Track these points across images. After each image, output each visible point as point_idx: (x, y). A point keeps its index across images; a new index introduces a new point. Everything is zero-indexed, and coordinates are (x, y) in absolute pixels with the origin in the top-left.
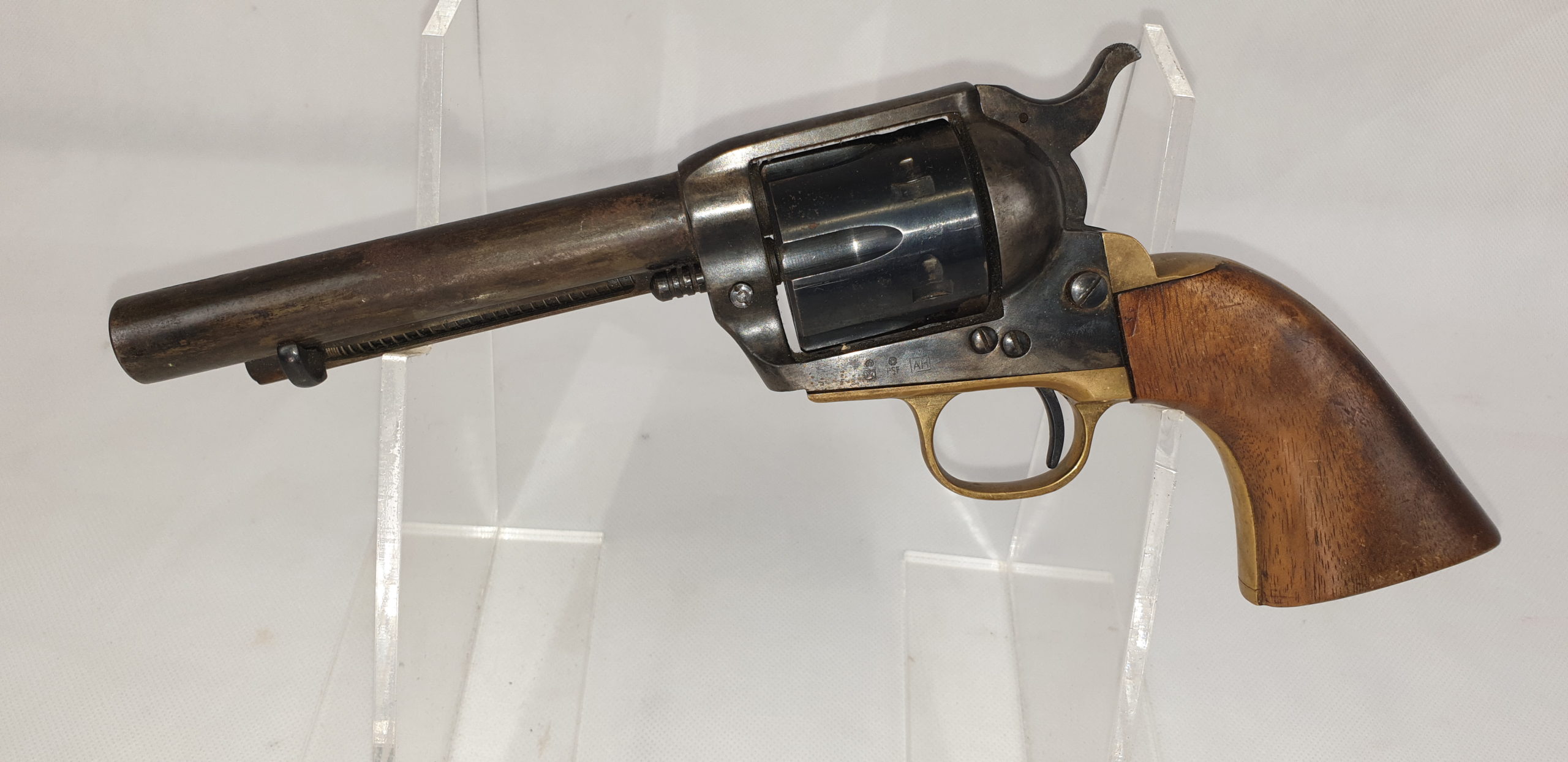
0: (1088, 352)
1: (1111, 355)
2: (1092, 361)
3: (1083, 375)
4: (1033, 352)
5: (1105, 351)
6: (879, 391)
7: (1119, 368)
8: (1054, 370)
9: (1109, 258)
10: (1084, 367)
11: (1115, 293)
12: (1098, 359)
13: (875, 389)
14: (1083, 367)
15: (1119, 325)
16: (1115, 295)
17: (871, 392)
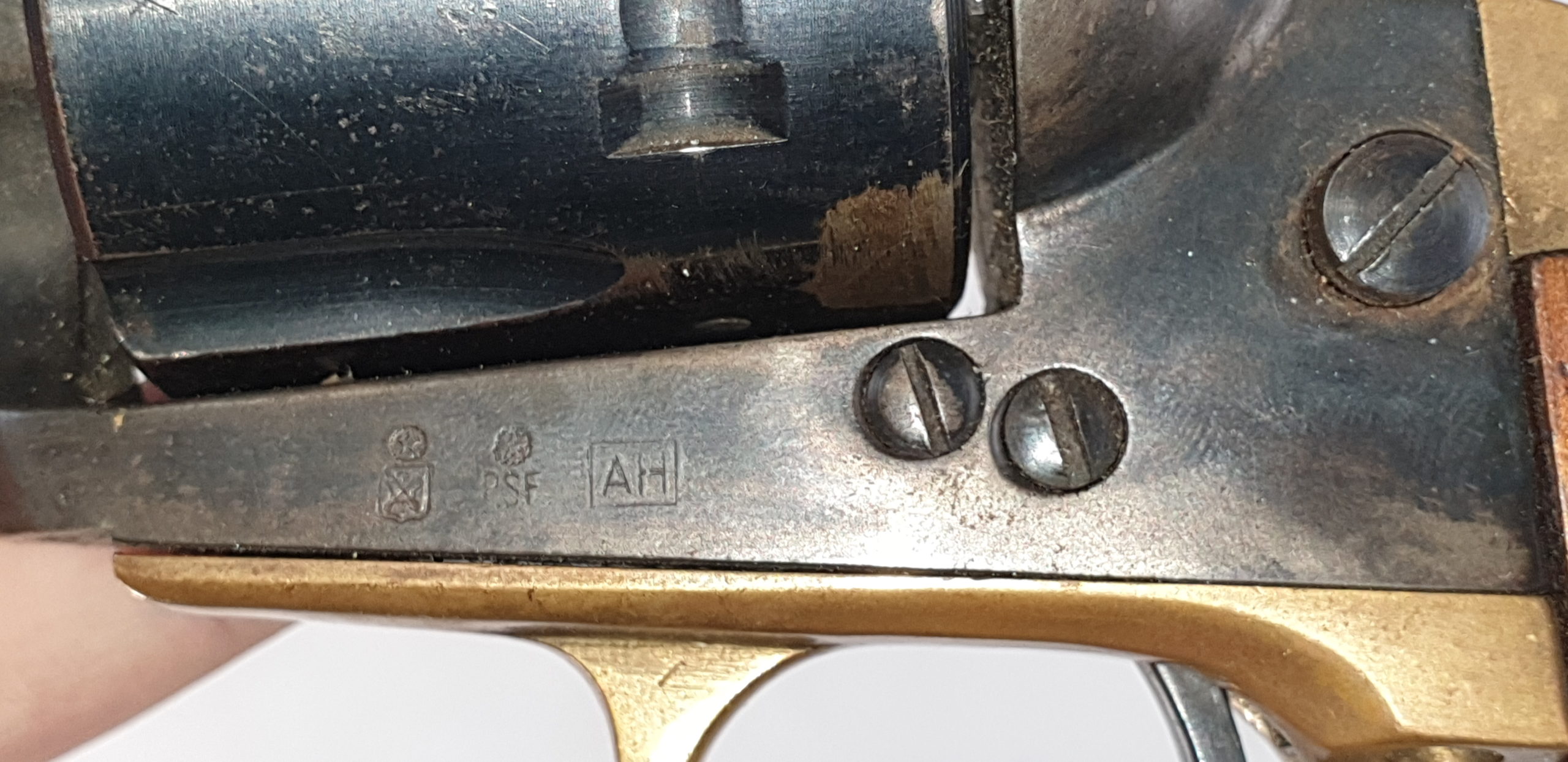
0: (1382, 507)
1: (1487, 537)
2: (1403, 551)
3: (1354, 610)
4: (1138, 477)
5: (1460, 514)
6: (433, 573)
7: (1519, 600)
8: (1226, 573)
9: (1505, 99)
10: (1359, 572)
11: (1522, 259)
12: (1426, 546)
13: (415, 566)
14: (1357, 570)
15: (1531, 404)
16: (1521, 267)
17: (398, 573)
